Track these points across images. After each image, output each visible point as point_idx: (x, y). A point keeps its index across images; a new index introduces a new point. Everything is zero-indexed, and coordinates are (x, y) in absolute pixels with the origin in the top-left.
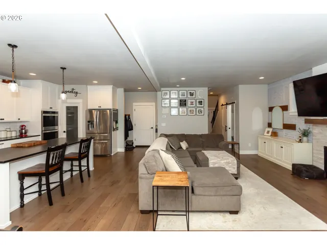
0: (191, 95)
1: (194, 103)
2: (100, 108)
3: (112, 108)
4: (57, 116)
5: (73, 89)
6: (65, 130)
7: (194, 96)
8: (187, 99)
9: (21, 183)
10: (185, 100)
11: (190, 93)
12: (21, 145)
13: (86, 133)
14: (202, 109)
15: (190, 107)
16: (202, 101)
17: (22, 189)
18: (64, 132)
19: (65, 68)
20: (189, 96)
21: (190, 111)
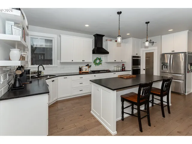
2: (173, 52)
4: (140, 59)
5: (151, 40)
6: (145, 69)
9: (122, 104)
12: (123, 77)
13: (160, 72)
17: (123, 108)
18: (144, 69)
19: (149, 22)
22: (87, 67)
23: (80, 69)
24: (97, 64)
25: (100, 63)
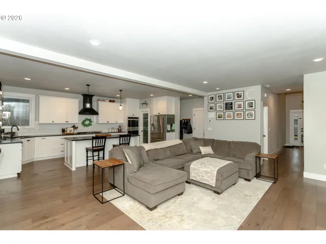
0: (238, 97)
1: (242, 106)
2: (159, 114)
3: (166, 114)
5: (146, 102)
6: (143, 130)
7: (242, 98)
8: (233, 102)
10: (232, 103)
11: (238, 94)
13: (151, 133)
14: (253, 112)
15: (238, 111)
16: (252, 103)
20: (236, 98)
21: (238, 115)
22: (72, 129)
23: (63, 131)
24: (86, 125)
25: (89, 125)
